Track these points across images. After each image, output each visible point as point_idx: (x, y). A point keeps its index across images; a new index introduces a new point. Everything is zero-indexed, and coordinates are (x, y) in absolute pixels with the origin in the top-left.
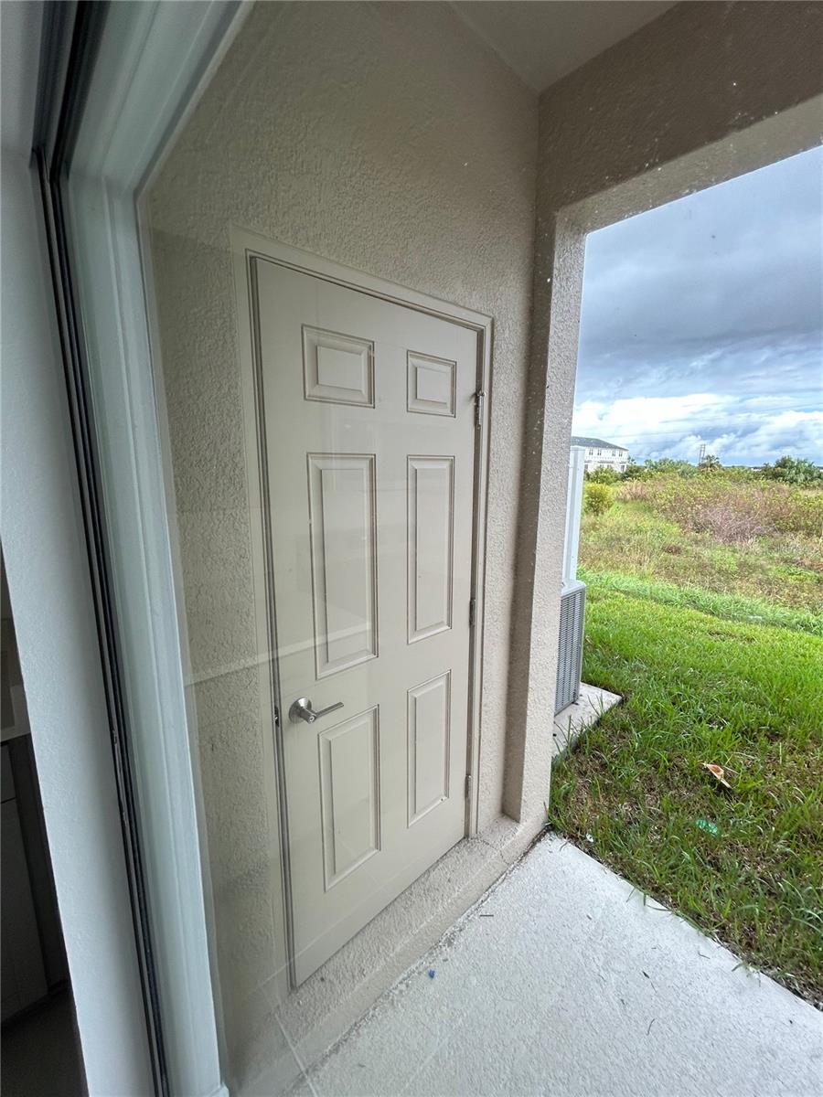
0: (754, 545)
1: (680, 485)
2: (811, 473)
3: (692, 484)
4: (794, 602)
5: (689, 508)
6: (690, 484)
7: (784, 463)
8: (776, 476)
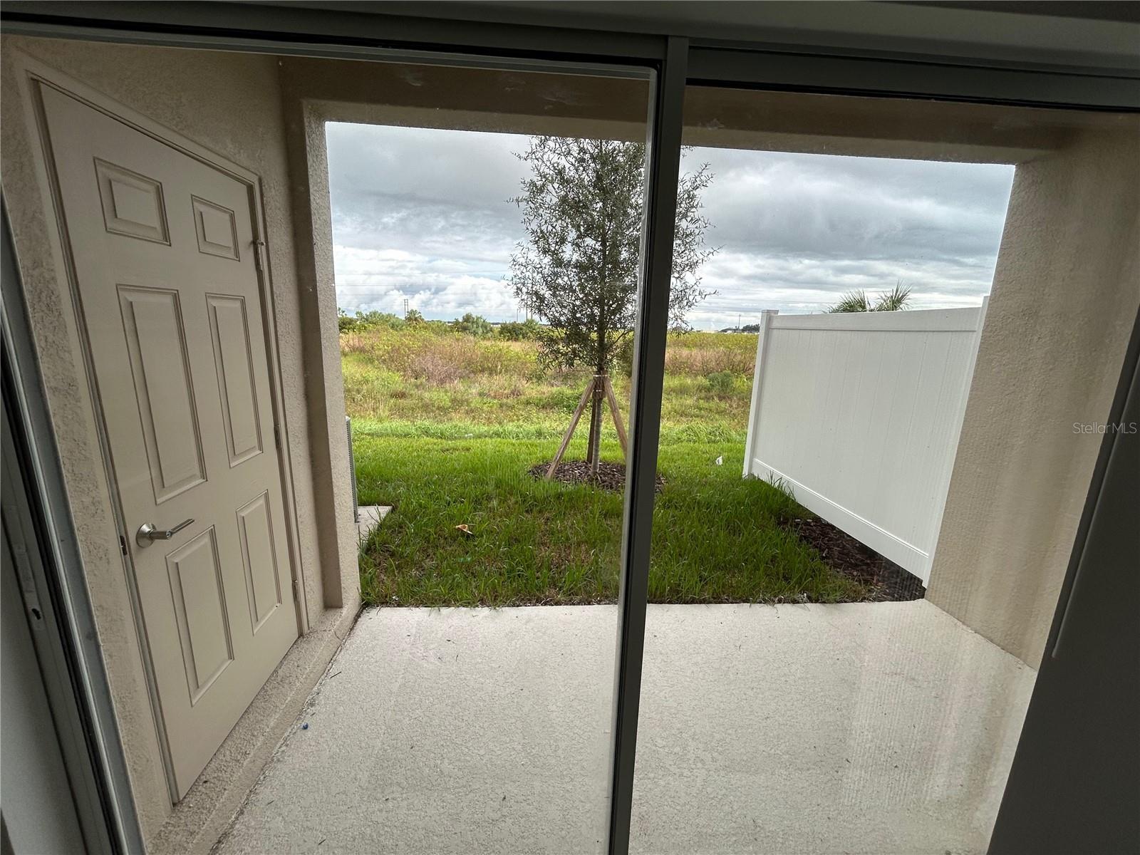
0: (459, 385)
1: (394, 337)
2: (486, 328)
3: (405, 335)
4: (489, 421)
5: (406, 358)
6: (402, 336)
7: (468, 318)
8: (465, 329)
